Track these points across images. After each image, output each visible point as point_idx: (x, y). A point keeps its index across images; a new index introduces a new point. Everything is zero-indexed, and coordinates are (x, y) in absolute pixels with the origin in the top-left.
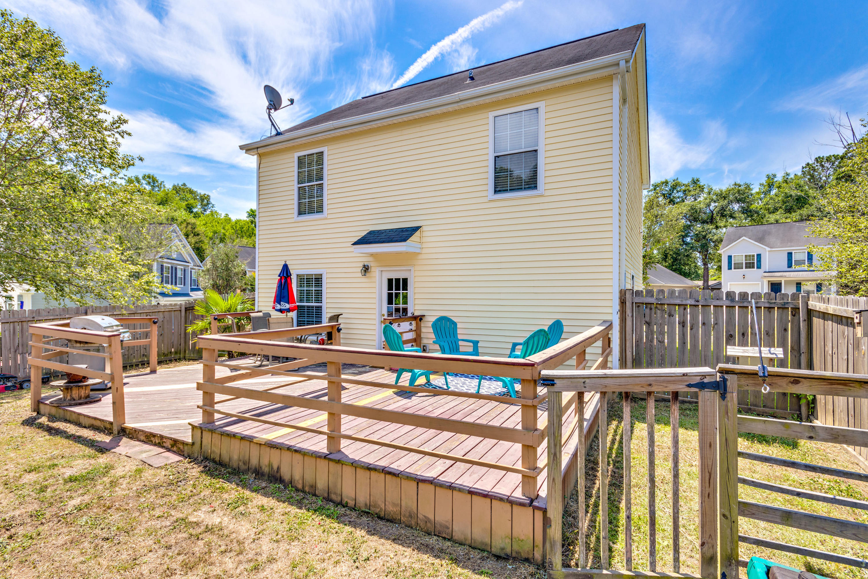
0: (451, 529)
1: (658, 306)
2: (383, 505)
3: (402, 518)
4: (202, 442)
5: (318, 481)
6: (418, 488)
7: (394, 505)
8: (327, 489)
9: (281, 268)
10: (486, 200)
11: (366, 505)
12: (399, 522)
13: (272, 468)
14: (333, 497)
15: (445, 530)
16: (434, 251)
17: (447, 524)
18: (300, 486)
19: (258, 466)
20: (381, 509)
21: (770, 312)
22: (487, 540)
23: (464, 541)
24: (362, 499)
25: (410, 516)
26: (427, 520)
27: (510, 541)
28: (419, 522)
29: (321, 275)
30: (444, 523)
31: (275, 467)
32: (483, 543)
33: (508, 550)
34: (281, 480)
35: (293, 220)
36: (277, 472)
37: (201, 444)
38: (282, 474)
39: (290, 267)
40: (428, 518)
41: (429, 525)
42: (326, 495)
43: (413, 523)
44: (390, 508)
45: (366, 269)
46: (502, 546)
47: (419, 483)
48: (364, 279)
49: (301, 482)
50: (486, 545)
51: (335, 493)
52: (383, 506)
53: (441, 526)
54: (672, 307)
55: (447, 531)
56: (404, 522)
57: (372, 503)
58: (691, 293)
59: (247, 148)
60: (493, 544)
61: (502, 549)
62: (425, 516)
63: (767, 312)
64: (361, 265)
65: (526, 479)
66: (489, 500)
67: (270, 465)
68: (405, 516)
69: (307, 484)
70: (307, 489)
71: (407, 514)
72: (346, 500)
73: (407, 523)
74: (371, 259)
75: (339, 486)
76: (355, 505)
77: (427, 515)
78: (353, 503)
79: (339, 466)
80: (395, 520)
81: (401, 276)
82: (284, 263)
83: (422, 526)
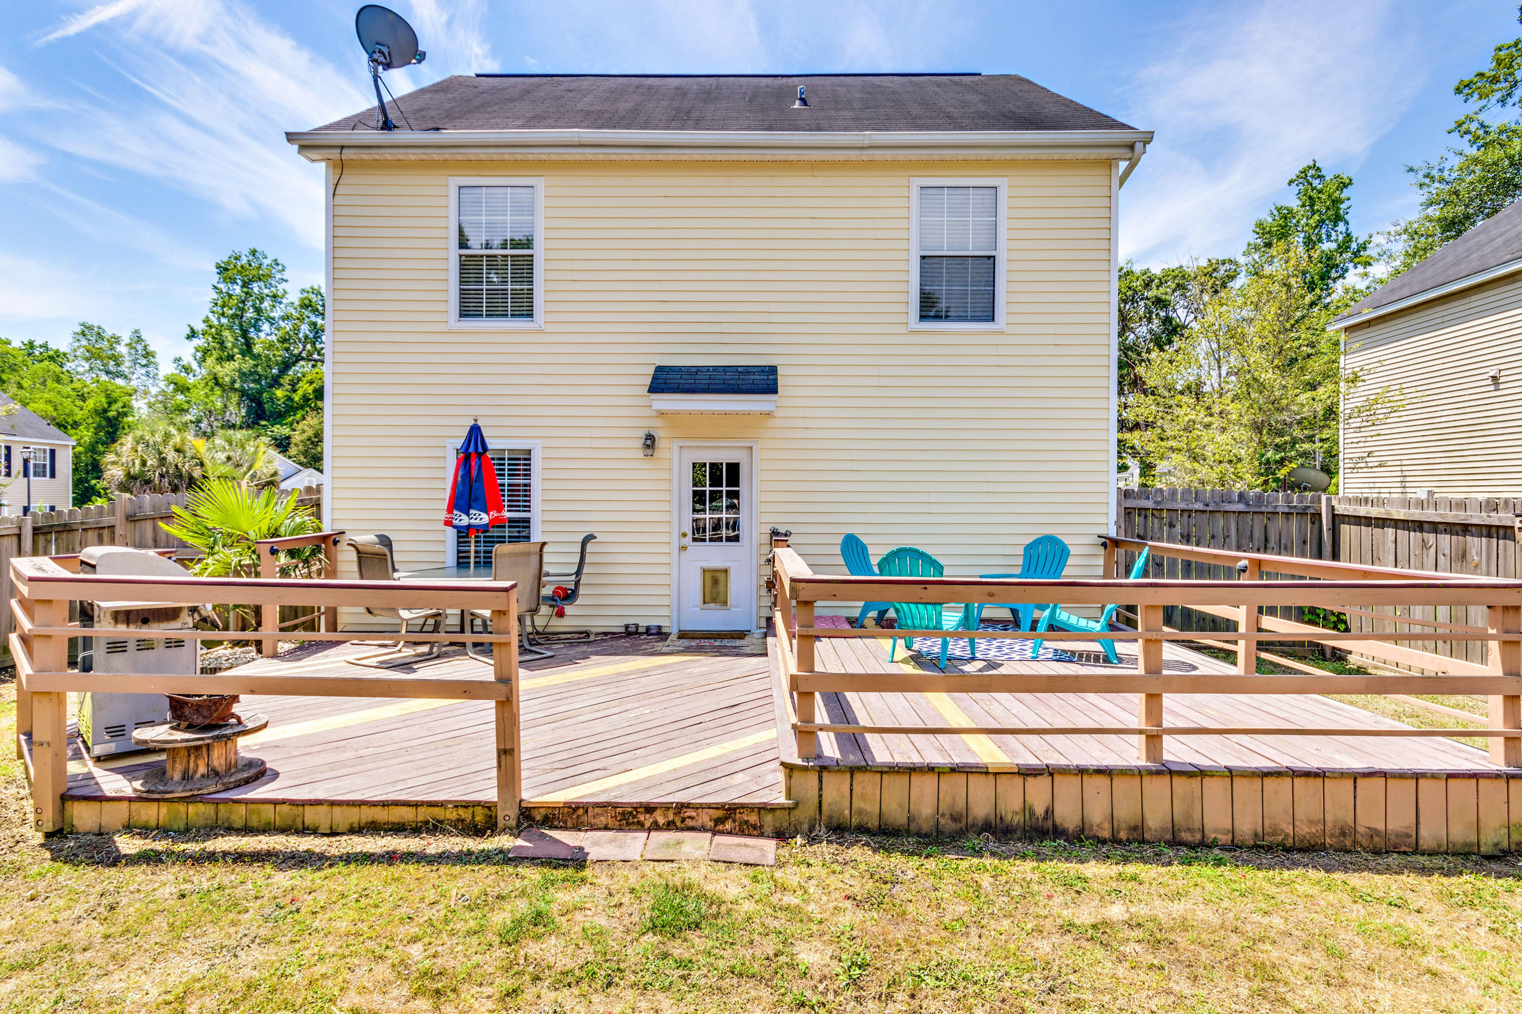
0: (1414, 836)
1: (1155, 512)
2: (1291, 827)
3: (1328, 840)
4: (820, 796)
5: (1148, 816)
6: (1355, 787)
7: (1311, 822)
8: (1171, 825)
9: (465, 432)
10: (902, 329)
11: (1256, 835)
12: (1323, 847)
13: (1032, 813)
14: (1185, 836)
15: (1405, 840)
16: (800, 413)
17: (1408, 831)
18: (1106, 834)
19: (992, 817)
20: (1287, 835)
21: (1288, 519)
22: (1473, 838)
23: (1436, 848)
24: (1247, 826)
25: (1343, 834)
26: (1373, 833)
27: (1506, 831)
28: (1359, 838)
29: (529, 452)
30: (1403, 830)
31: (1040, 810)
32: (1466, 844)
33: (1505, 845)
34: (1057, 832)
35: (442, 328)
36: (1046, 818)
37: (820, 802)
38: (1058, 821)
39: (485, 432)
40: (1376, 830)
41: (1376, 839)
42: (1169, 836)
43: (1348, 843)
44: (1304, 830)
45: (650, 442)
46: (1495, 841)
47: (1359, 781)
48: (648, 464)
49: (1107, 825)
50: (1472, 845)
51: (1189, 830)
52: (1290, 830)
53: (1397, 835)
54: (1174, 514)
55: (1408, 841)
56: (1331, 846)
57: (1267, 829)
58: (1196, 493)
59: (303, 143)
60: (1482, 841)
61: (1496, 845)
62: (1369, 828)
63: (1284, 519)
64: (642, 434)
65: (1511, 744)
66: (1474, 781)
67: (1027, 809)
68: (1332, 835)
69: (1123, 826)
70: (1123, 835)
71: (1337, 832)
72: (1213, 836)
73: (1337, 846)
74: (658, 423)
75: (1197, 816)
76: (1233, 841)
77: (1372, 826)
78: (1230, 837)
79: (1195, 783)
80: (1313, 846)
81: (724, 457)
82: (472, 423)
83: (1365, 843)
